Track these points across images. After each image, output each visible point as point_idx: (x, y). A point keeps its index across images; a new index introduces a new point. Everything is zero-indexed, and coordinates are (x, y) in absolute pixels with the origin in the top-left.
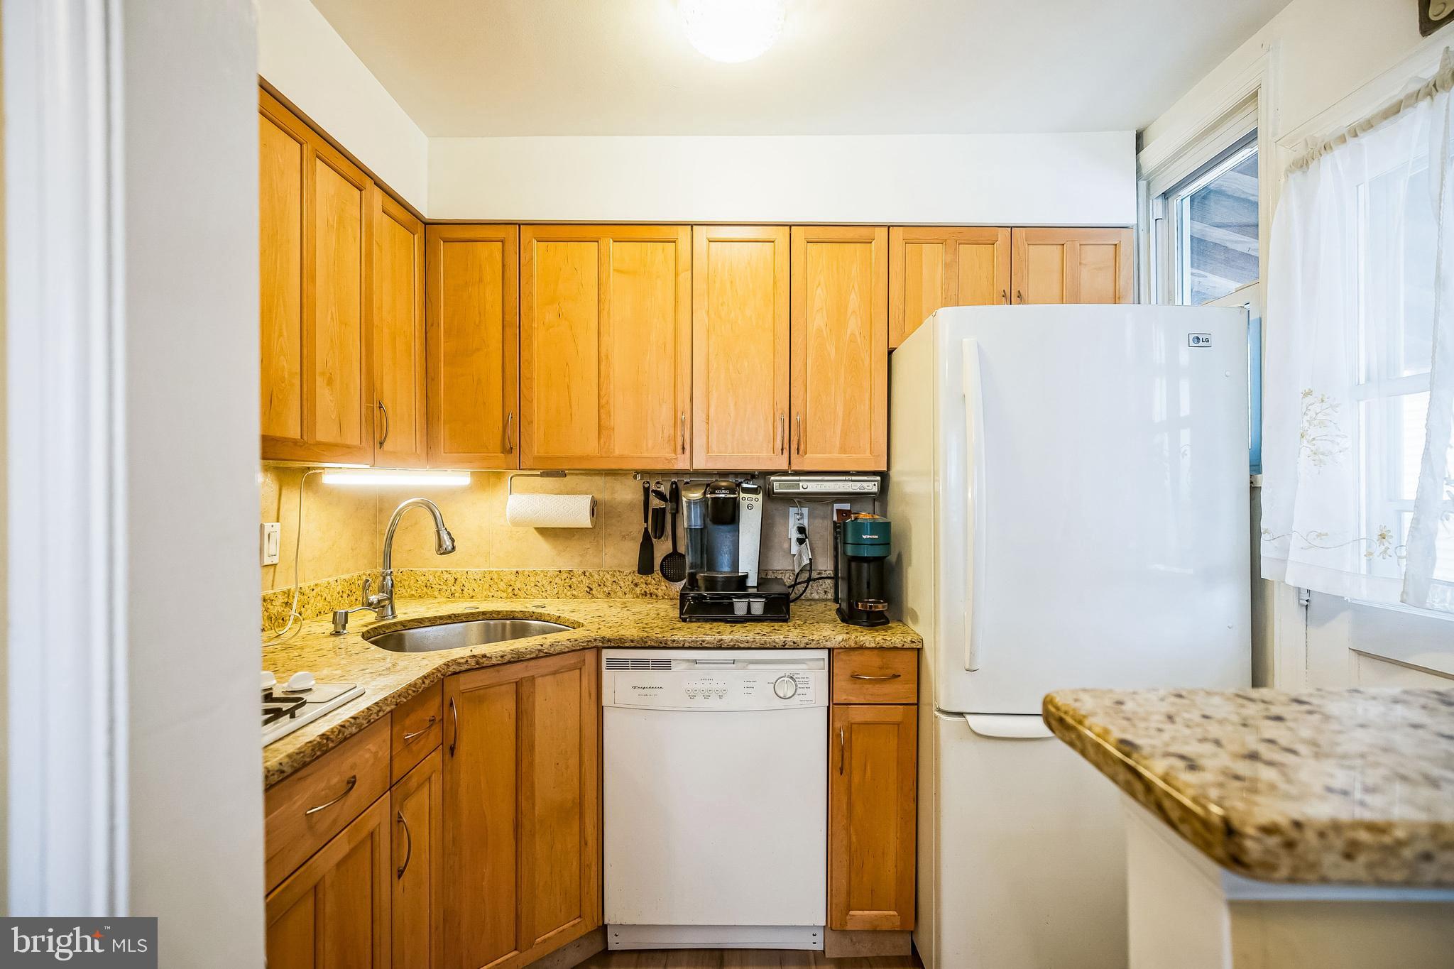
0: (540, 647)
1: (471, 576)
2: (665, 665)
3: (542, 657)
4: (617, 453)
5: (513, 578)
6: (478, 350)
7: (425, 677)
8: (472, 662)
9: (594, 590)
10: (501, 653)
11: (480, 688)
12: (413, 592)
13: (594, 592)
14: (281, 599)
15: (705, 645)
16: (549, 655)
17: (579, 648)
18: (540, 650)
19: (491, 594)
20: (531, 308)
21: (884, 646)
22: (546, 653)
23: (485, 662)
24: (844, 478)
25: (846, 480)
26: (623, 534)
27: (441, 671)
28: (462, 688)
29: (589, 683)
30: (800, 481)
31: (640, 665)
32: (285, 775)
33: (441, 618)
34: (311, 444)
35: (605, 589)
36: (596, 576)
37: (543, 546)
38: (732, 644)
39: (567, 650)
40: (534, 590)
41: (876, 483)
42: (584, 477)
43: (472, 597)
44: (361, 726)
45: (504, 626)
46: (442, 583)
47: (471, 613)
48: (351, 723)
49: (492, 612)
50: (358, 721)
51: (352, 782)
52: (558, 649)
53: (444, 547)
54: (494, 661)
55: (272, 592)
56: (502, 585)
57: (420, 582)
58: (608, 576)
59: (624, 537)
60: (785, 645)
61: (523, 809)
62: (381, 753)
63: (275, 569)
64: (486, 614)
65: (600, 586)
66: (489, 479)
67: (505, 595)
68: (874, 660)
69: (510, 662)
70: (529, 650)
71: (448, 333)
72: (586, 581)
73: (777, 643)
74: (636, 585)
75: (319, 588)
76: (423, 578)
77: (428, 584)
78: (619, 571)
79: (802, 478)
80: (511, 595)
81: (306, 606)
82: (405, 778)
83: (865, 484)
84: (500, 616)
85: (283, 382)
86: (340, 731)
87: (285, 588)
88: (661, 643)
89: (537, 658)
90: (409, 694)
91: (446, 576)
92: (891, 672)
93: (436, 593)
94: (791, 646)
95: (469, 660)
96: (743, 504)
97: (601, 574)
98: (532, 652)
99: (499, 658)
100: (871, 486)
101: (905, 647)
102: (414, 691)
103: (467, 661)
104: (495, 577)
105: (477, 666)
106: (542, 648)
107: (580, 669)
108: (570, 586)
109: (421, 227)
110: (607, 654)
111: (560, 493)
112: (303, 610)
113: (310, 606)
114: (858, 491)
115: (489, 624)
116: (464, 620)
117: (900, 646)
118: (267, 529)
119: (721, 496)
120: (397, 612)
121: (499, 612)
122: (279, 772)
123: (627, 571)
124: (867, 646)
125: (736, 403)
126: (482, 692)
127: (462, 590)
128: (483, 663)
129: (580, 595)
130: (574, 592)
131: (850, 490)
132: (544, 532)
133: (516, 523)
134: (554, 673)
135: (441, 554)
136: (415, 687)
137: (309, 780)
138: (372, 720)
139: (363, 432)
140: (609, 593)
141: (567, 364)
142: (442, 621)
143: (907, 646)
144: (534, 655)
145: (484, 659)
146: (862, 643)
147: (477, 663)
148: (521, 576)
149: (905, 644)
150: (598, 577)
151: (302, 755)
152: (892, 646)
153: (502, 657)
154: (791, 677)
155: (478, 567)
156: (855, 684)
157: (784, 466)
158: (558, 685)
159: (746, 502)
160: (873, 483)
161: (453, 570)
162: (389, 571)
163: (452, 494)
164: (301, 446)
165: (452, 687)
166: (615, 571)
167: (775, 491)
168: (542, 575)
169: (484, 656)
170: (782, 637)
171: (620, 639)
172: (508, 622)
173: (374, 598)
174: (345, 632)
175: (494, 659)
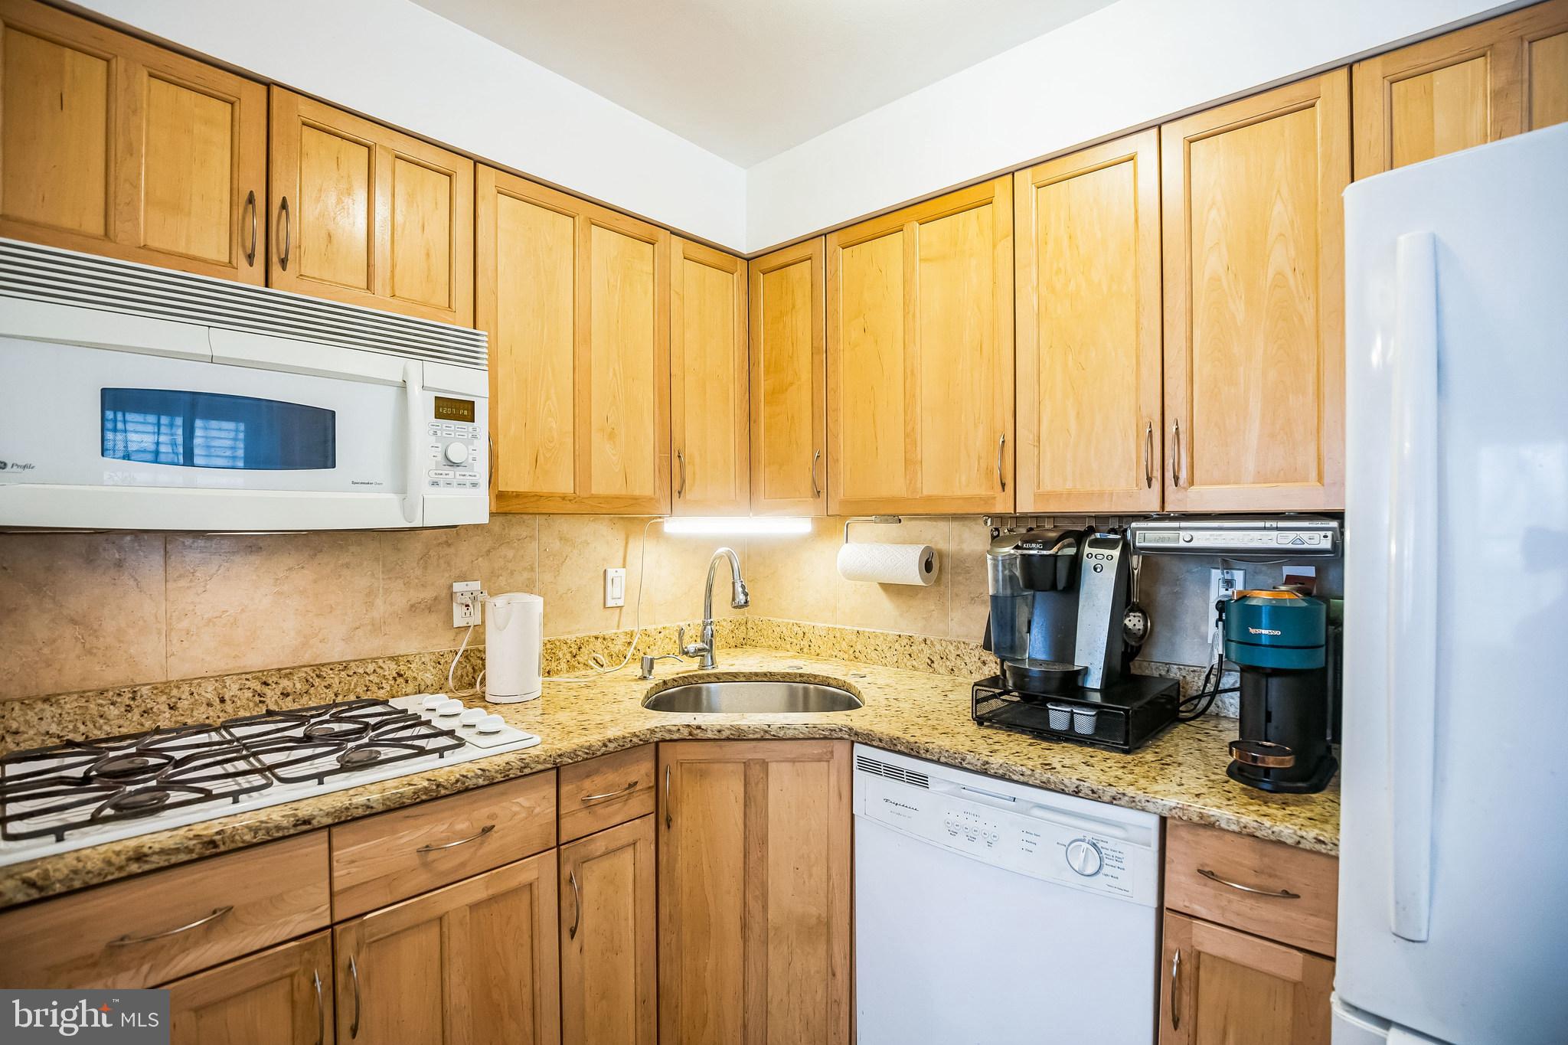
0: (766, 728)
1: (816, 632)
2: (921, 780)
3: (768, 739)
4: (925, 493)
5: (854, 638)
6: (791, 384)
7: (610, 741)
8: (685, 733)
9: (936, 662)
10: (719, 727)
11: (700, 762)
12: (771, 643)
13: (935, 665)
14: (623, 639)
15: (964, 764)
16: (777, 739)
17: (818, 736)
18: (766, 732)
19: (834, 654)
20: (837, 327)
21: (1258, 834)
22: (774, 736)
23: (700, 735)
24: (1261, 524)
25: (1265, 528)
26: (972, 596)
27: (638, 736)
28: (680, 757)
29: (838, 782)
30: (1180, 529)
31: (894, 773)
32: (374, 811)
33: (756, 674)
34: (583, 498)
35: (948, 663)
36: (938, 646)
37: (886, 605)
38: (1001, 772)
39: (801, 736)
40: (874, 654)
41: (1329, 534)
42: (928, 523)
43: (818, 655)
44: (493, 779)
46: (793, 636)
47: (788, 674)
48: (476, 775)
49: (809, 675)
50: (487, 773)
51: (487, 830)
52: (790, 733)
53: (737, 600)
54: (710, 735)
55: (613, 631)
56: (844, 645)
57: (776, 633)
58: (951, 648)
59: (972, 599)
60: (1079, 792)
61: (751, 907)
62: (537, 810)
63: (620, 611)
64: (803, 677)
65: (942, 658)
66: (836, 526)
67: (846, 656)
68: (1246, 857)
69: (728, 739)
70: (752, 728)
71: (767, 372)
72: (927, 652)
73: (1066, 786)
74: (984, 663)
75: (664, 631)
76: (778, 629)
77: (782, 636)
78: (964, 643)
79: (1184, 524)
80: (852, 657)
81: (651, 647)
82: (584, 839)
83: (1305, 535)
84: (816, 681)
85: (551, 442)
86: (457, 781)
88: (912, 749)
89: (762, 739)
90: (578, 756)
91: (796, 629)
92: (1279, 885)
93: (788, 646)
94: (1088, 795)
95: (681, 728)
96: (1088, 563)
97: (944, 644)
98: (757, 732)
99: (716, 732)
100: (1318, 540)
101: (1301, 846)
102: (587, 753)
103: (679, 730)
104: (838, 635)
105: (691, 737)
106: (769, 729)
107: (829, 761)
108: (910, 655)
109: (741, 265)
110: (860, 750)
111: (904, 542)
113: (656, 647)
114: (1290, 546)
116: (781, 679)
117: (1289, 841)
118: (611, 573)
119: (1032, 552)
120: (719, 663)
121: (815, 676)
122: (364, 807)
123: (973, 645)
124: (1224, 825)
125: (1078, 414)
126: (703, 766)
127: (810, 646)
128: (697, 735)
129: (921, 667)
130: (914, 663)
131: (1274, 545)
132: (886, 587)
133: (852, 576)
134: (793, 761)
136: (588, 749)
137: (420, 821)
138: (511, 776)
139: (657, 479)
140: (952, 670)
141: (872, 388)
142: (758, 679)
143: (1305, 845)
144: (759, 736)
145: (699, 731)
146: (1213, 819)
147: (690, 734)
148: (861, 636)
149: (1302, 841)
150: (940, 648)
151: (399, 795)
152: (1272, 837)
153: (719, 731)
154: (1094, 845)
155: (826, 622)
156: (1205, 885)
157: (1153, 505)
158: (798, 775)
159: (1093, 562)
160: (1323, 533)
161: (802, 623)
162: (709, 621)
164: (570, 500)
165: (668, 753)
166: (959, 643)
167: (1137, 544)
168: (882, 639)
169: (699, 727)
172: (812, 686)
173: (692, 647)
174: (651, 677)
175: (709, 732)
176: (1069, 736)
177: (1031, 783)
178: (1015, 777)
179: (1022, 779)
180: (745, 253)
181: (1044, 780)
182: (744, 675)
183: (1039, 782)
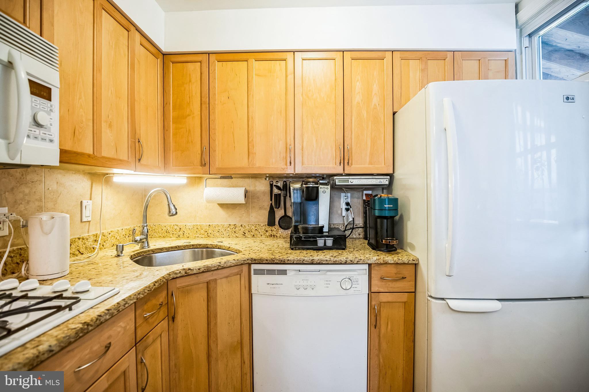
0: (219, 264)
1: (187, 227)
2: (284, 272)
3: (220, 269)
4: (257, 165)
5: (208, 228)
6: (189, 115)
7: (156, 282)
8: (183, 273)
9: (247, 234)
10: (199, 267)
11: (188, 286)
12: (161, 235)
13: (246, 235)
15: (304, 262)
16: (224, 268)
17: (239, 264)
18: (219, 266)
19: (197, 236)
20: (215, 94)
21: (398, 262)
22: (222, 267)
23: (190, 272)
24: (371, 177)
25: (372, 178)
26: (260, 207)
27: (165, 278)
28: (178, 286)
29: (245, 282)
30: (349, 179)
31: (271, 272)
32: (54, 352)
33: (172, 248)
34: (98, 158)
35: (252, 233)
36: (247, 227)
37: (222, 212)
38: (318, 262)
39: (233, 265)
40: (217, 234)
41: (387, 180)
42: (241, 179)
43: (188, 237)
44: (113, 314)
45: (202, 251)
46: (174, 231)
47: (187, 245)
48: (105, 313)
49: (197, 245)
50: (110, 311)
51: (108, 347)
52: (229, 265)
53: (172, 212)
54: (195, 272)
55: (87, 235)
56: (202, 232)
57: (164, 230)
58: (253, 227)
59: (260, 208)
60: (347, 262)
61: (212, 347)
62: (128, 327)
63: (89, 224)
64: (194, 246)
65: (249, 232)
66: (196, 181)
67: (203, 236)
68: (392, 270)
69: (203, 272)
70: (213, 265)
71: (174, 108)
72: (243, 229)
73: (342, 261)
74: (267, 231)
75: (113, 233)
76: (165, 228)
77: (167, 231)
78: (258, 225)
79: (350, 177)
80: (206, 236)
81: (106, 242)
82: (145, 337)
83: (382, 180)
84: (201, 247)
85: (82, 123)
86: (97, 319)
87: (94, 233)
88: (282, 261)
89: (218, 269)
90: (145, 292)
91: (176, 227)
92: (401, 276)
93: (171, 235)
94: (349, 262)
95: (181, 271)
97: (250, 226)
98: (215, 267)
99: (198, 270)
100: (385, 181)
101: (409, 263)
102: (148, 291)
103: (180, 272)
104: (199, 227)
105: (186, 274)
106: (220, 264)
107: (240, 275)
108: (235, 232)
109: (161, 56)
110: (254, 267)
111: (230, 187)
112: (104, 244)
113: (108, 241)
114: (379, 183)
115: (194, 251)
116: (183, 248)
117: (406, 262)
118: (85, 203)
119: (310, 186)
120: (150, 244)
121: (200, 245)
122: (48, 352)
123: (262, 225)
124: (390, 262)
125: (317, 140)
126: (189, 288)
127: (183, 234)
128: (189, 273)
129: (240, 236)
130: (237, 235)
131: (374, 183)
132: (222, 205)
133: (209, 201)
134: (227, 277)
135: (170, 216)
136: (149, 288)
137: (76, 351)
138: (121, 310)
139: (130, 152)
140: (254, 235)
141: (232, 122)
142: (172, 249)
143: (410, 262)
144: (216, 268)
145: (190, 271)
146: (387, 261)
147: (186, 273)
148: (211, 227)
149: (410, 261)
150: (248, 228)
151: (68, 337)
152: (402, 262)
153: (199, 269)
154: (349, 279)
155: (191, 223)
156: (383, 282)
157: (341, 171)
158: (229, 283)
159: (322, 190)
160: (386, 180)
161: (179, 224)
162: (146, 225)
163: (178, 188)
164: (92, 158)
165: (172, 286)
166: (256, 225)
167: (337, 184)
168: (221, 227)
169: (189, 269)
170: (344, 258)
171: (260, 259)
172: (204, 249)
173: (138, 238)
174: (122, 255)
175: (195, 270)
176: (326, 248)
177: (330, 263)
178: (324, 262)
179: (326, 262)
180: (164, 51)
181: (335, 261)
182: (166, 248)
183: (332, 262)
